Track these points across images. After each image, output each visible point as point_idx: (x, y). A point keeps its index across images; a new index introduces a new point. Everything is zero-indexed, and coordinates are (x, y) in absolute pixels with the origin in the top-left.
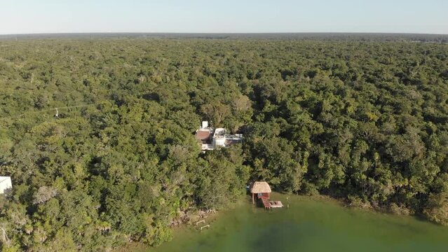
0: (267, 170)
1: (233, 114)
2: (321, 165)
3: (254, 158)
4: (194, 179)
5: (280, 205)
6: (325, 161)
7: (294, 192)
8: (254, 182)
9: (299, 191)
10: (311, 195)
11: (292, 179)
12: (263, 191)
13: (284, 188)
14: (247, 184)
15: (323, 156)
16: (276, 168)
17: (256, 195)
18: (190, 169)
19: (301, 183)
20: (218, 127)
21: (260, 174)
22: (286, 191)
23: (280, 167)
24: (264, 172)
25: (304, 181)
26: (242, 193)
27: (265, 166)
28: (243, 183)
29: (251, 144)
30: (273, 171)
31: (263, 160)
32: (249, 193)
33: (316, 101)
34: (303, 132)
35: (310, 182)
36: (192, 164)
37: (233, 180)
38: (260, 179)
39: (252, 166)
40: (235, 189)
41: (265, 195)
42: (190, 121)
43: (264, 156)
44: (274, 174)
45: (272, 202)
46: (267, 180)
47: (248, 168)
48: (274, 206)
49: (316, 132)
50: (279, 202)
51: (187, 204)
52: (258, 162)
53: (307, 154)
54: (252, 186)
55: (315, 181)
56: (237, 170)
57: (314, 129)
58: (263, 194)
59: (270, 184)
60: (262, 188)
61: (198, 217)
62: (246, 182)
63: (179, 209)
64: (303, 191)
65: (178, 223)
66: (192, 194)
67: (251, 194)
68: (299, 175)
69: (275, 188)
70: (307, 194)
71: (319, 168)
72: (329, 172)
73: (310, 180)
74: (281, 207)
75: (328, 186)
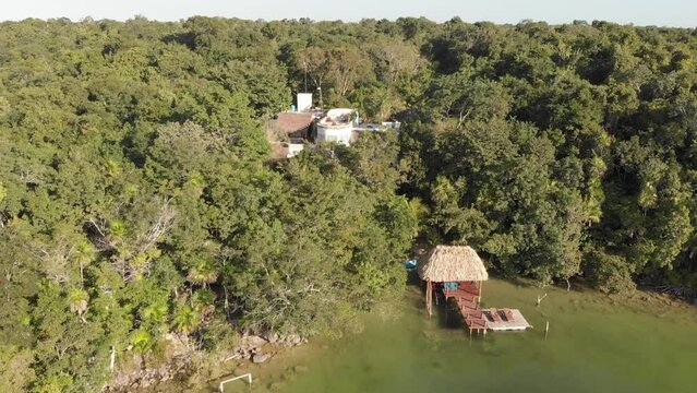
0: (473, 212)
1: (379, 77)
2: (647, 198)
3: (431, 177)
4: (226, 229)
5: (518, 323)
6: (662, 186)
7: (557, 281)
8: (430, 248)
9: (574, 279)
10: (612, 290)
11: (550, 239)
12: (462, 276)
13: (523, 268)
14: (412, 254)
15: (656, 168)
16: (502, 206)
17: (438, 287)
18: (216, 193)
19: (581, 254)
20: (336, 105)
21: (451, 224)
22: (532, 276)
23: (515, 206)
24: (463, 217)
25: (589, 247)
26: (393, 281)
27: (467, 200)
28: (398, 249)
29: (427, 139)
30: (493, 215)
31: (461, 183)
32: (415, 278)
33: (596, 49)
34: (584, 103)
35: (609, 250)
36: (223, 180)
37: (362, 235)
38: (450, 238)
39: (428, 200)
40: (369, 267)
41: (468, 287)
42: (260, 86)
43: (466, 171)
44: (495, 225)
45: (493, 311)
46: (472, 242)
47: (414, 207)
48: (500, 326)
49: (617, 107)
50: (516, 313)
51: (194, 311)
52: (444, 188)
53: (599, 164)
54: (424, 260)
55: (625, 248)
56: (379, 208)
57: (610, 100)
58: (459, 284)
59: (484, 255)
60: (456, 265)
61: (238, 356)
62: (408, 246)
63: (164, 328)
64: (589, 277)
65: (158, 377)
66: (212, 277)
67: (422, 285)
68: (575, 228)
69: (497, 267)
70: (602, 288)
71: (641, 208)
72: (676, 219)
73: (610, 244)
74: (524, 328)
75: (673, 262)
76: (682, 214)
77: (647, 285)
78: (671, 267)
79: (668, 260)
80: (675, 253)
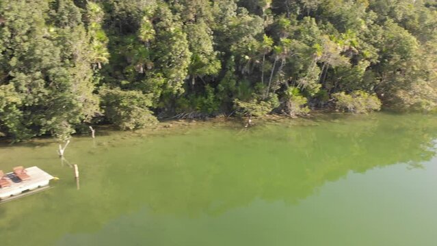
2: (147, 32)
6: (156, 19)
10: (137, 126)
19: (97, 98)
25: (104, 89)
35: (125, 88)
55: (139, 81)
70: (127, 124)
71: (143, 43)
72: (178, 43)
73: (124, 82)
74: (47, 182)
75: (183, 86)
76: (181, 38)
77: (164, 118)
78: (183, 91)
79: (179, 84)
80: (184, 75)
